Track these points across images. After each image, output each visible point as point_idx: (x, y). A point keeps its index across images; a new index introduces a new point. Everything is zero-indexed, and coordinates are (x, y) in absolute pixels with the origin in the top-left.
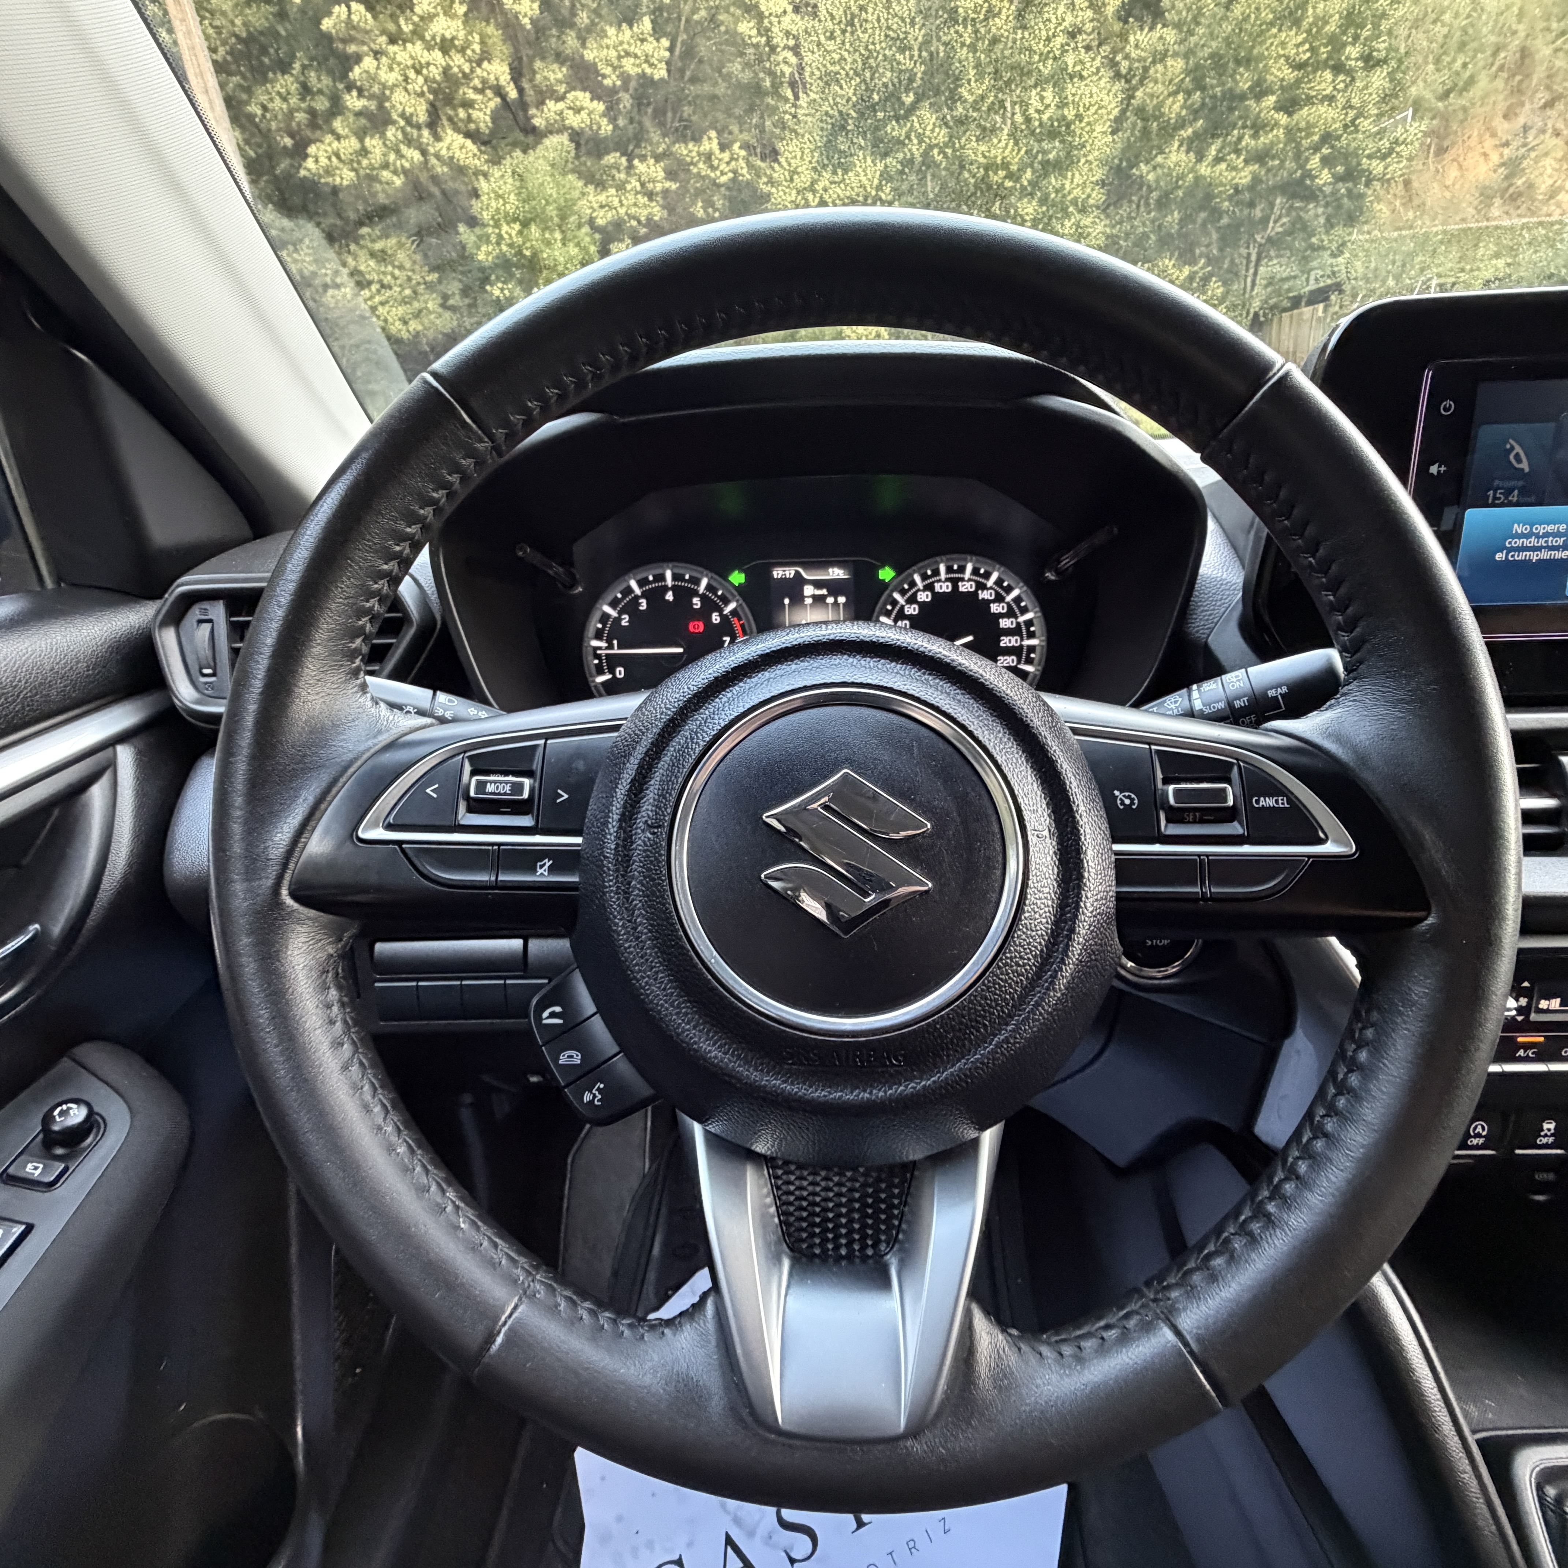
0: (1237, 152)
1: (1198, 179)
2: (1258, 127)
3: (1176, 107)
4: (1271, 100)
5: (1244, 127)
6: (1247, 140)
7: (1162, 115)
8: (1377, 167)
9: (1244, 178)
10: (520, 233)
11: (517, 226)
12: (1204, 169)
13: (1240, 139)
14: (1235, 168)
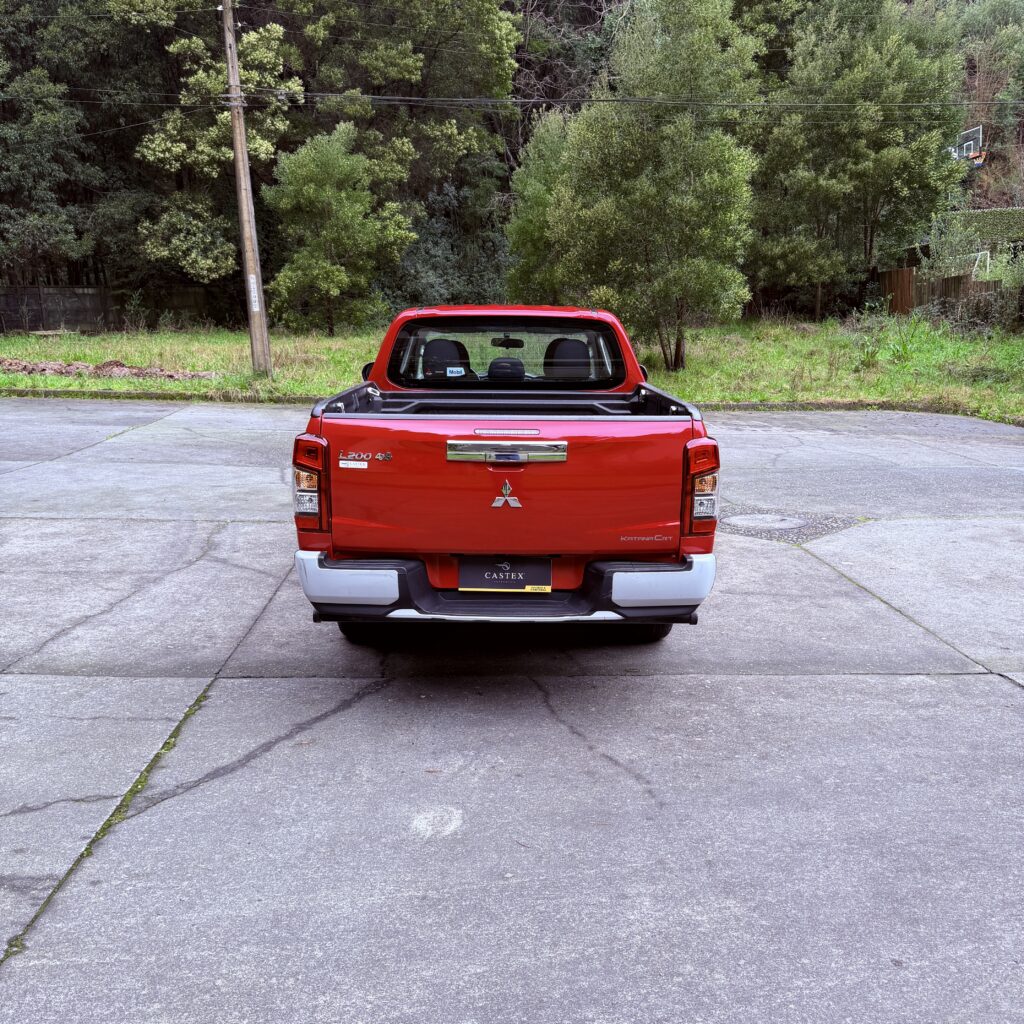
0: (844, 171)
1: (819, 187)
2: (858, 157)
3: (801, 142)
4: (864, 141)
5: (849, 156)
6: (850, 166)
7: (791, 146)
8: (941, 186)
9: (848, 188)
10: (316, 190)
11: (312, 185)
12: (822, 182)
13: (846, 164)
14: (843, 182)
